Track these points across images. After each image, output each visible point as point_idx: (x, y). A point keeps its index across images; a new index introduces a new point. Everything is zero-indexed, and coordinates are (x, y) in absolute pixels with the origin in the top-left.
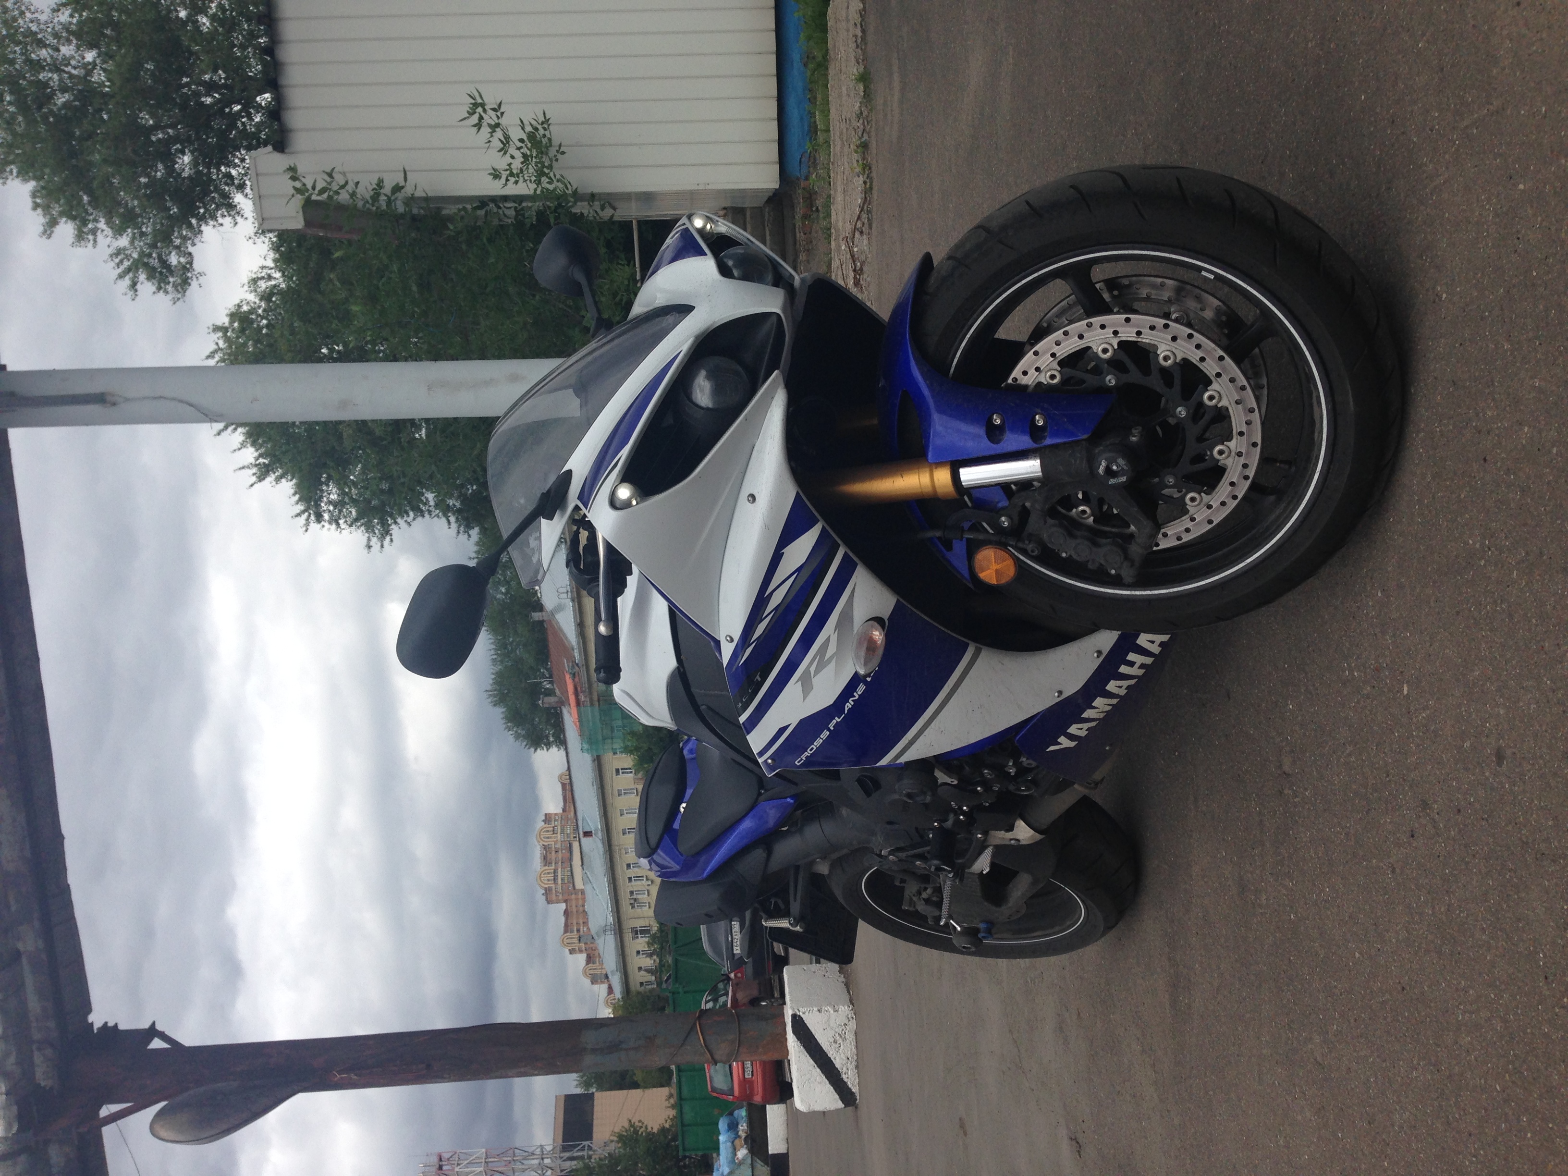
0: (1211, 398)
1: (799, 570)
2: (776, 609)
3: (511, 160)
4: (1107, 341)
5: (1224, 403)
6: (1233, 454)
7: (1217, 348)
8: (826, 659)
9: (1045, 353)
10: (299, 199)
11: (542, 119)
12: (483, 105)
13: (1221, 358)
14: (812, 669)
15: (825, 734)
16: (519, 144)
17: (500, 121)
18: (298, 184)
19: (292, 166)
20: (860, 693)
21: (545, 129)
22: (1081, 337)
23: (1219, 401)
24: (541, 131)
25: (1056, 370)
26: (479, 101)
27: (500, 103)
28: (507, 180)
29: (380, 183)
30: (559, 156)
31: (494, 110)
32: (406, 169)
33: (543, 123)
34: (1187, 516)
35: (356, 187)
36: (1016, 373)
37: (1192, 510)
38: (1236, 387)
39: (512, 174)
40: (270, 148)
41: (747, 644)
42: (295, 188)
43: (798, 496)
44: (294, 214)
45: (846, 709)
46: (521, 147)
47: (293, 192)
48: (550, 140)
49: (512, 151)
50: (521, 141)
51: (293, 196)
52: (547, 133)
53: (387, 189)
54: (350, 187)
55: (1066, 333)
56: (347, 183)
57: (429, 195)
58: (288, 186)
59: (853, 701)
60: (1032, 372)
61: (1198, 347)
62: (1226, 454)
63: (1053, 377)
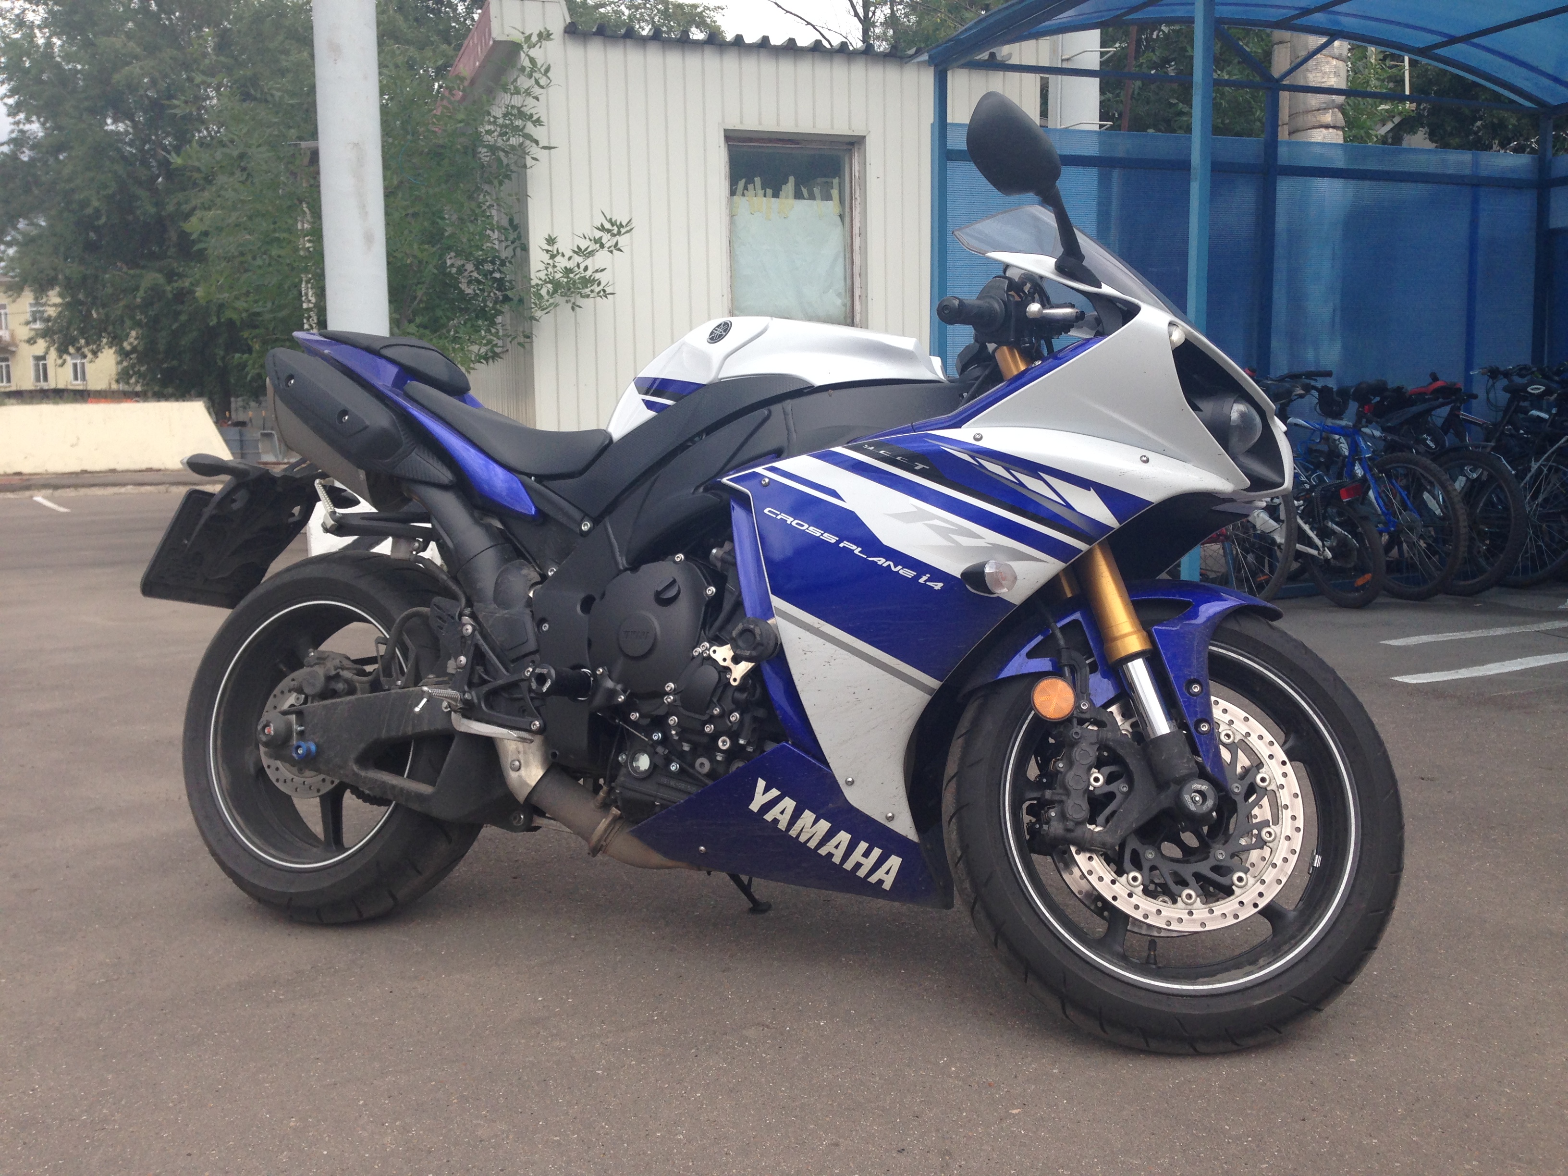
0: (1240, 879)
1: (1068, 506)
2: (1021, 484)
3: (567, 257)
4: (1273, 781)
5: (1237, 891)
6: (1189, 907)
7: (1288, 876)
8: (952, 536)
9: (1249, 727)
10: (518, 37)
11: (608, 290)
12: (619, 233)
13: (1279, 882)
14: (936, 522)
15: (832, 539)
16: (582, 266)
17: (606, 249)
18: (534, 39)
19: (552, 37)
20: (901, 572)
21: (599, 292)
22: (1271, 757)
23: (1237, 886)
24: (597, 289)
25: (1234, 738)
26: (623, 230)
27: (621, 251)
28: (548, 251)
29: (538, 122)
30: (570, 305)
31: (617, 243)
32: (552, 150)
33: (604, 291)
34: (1116, 876)
35: (534, 97)
36: (1223, 704)
37: (1123, 879)
38: (1255, 899)
39: (553, 257)
40: (568, 20)
41: (974, 454)
42: (530, 35)
43: (1151, 503)
44: (506, 33)
45: (875, 559)
46: (579, 268)
47: (527, 34)
48: (588, 296)
49: (577, 259)
50: (586, 269)
51: (523, 33)
52: (595, 294)
53: (530, 128)
54: (537, 91)
55: (1271, 743)
56: (542, 87)
57: (528, 170)
58: (533, 29)
59: (889, 565)
60: (1226, 718)
61: (1285, 860)
62: (1189, 902)
63: (1228, 736)
